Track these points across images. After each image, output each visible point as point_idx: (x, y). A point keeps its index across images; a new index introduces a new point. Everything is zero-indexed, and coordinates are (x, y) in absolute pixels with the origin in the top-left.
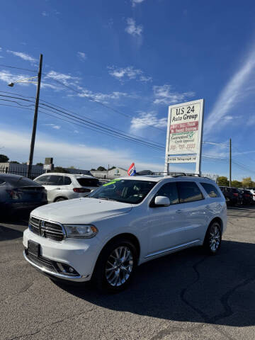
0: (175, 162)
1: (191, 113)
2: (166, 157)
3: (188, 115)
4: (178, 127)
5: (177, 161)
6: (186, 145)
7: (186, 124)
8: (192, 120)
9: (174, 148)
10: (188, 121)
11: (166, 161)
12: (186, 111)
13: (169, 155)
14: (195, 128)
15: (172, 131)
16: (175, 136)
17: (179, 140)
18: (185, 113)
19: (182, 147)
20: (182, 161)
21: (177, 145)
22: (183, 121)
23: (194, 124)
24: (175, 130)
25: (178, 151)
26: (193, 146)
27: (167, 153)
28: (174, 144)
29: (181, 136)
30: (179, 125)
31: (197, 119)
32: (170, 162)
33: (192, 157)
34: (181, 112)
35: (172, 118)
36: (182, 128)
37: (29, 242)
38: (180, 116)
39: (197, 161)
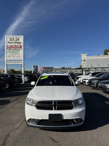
0: (10, 63)
1: (18, 41)
3: (16, 41)
4: (11, 47)
5: (12, 63)
6: (16, 55)
7: (16, 46)
8: (19, 44)
9: (10, 56)
10: (16, 44)
11: (6, 63)
12: (15, 39)
13: (7, 60)
14: (21, 48)
15: (8, 48)
16: (10, 51)
17: (12, 53)
19: (14, 56)
20: (15, 63)
21: (11, 56)
22: (14, 44)
23: (20, 46)
24: (9, 48)
25: (12, 58)
26: (20, 56)
29: (13, 51)
31: (21, 44)
32: (8, 63)
33: (20, 61)
34: (12, 39)
35: (8, 42)
36: (13, 47)
37: (50, 115)
38: (12, 41)
39: (22, 63)
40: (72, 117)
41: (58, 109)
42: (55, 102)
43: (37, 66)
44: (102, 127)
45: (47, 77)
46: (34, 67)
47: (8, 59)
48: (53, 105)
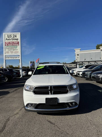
1: (15, 38)
2: (4, 57)
3: (14, 38)
4: (9, 43)
5: (10, 59)
6: (14, 51)
7: (13, 42)
8: (16, 41)
9: (8, 52)
10: (14, 41)
11: (4, 59)
12: (12, 36)
13: (5, 56)
14: (18, 45)
15: (6, 45)
16: (8, 47)
17: (10, 49)
18: (12, 37)
19: (12, 52)
20: (13, 59)
22: (11, 41)
23: (17, 43)
24: (8, 44)
25: (10, 54)
26: (17, 52)
27: (4, 55)
28: (8, 51)
29: (11, 47)
30: (10, 42)
31: (18, 41)
32: (6, 59)
33: (18, 57)
34: (10, 36)
35: (6, 39)
36: (11, 44)
37: (47, 99)
38: (10, 38)
39: (20, 58)
40: (68, 100)
41: (54, 93)
42: (51, 87)
43: (34, 62)
44: (95, 111)
45: (43, 67)
46: (31, 62)
47: (7, 54)
48: (49, 90)
